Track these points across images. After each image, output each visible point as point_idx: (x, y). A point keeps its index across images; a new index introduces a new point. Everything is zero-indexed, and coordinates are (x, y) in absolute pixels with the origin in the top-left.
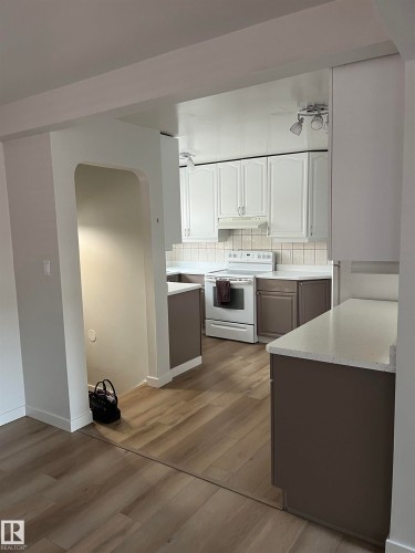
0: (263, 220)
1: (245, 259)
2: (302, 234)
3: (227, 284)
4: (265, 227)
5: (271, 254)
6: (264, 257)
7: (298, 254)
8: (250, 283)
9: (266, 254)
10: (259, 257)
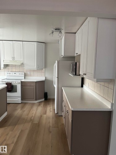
0: (22, 62)
1: (14, 75)
2: (35, 67)
3: (11, 84)
4: (22, 64)
5: (24, 73)
6: (21, 74)
7: (32, 73)
8: (19, 83)
9: (22, 73)
10: (19, 74)
